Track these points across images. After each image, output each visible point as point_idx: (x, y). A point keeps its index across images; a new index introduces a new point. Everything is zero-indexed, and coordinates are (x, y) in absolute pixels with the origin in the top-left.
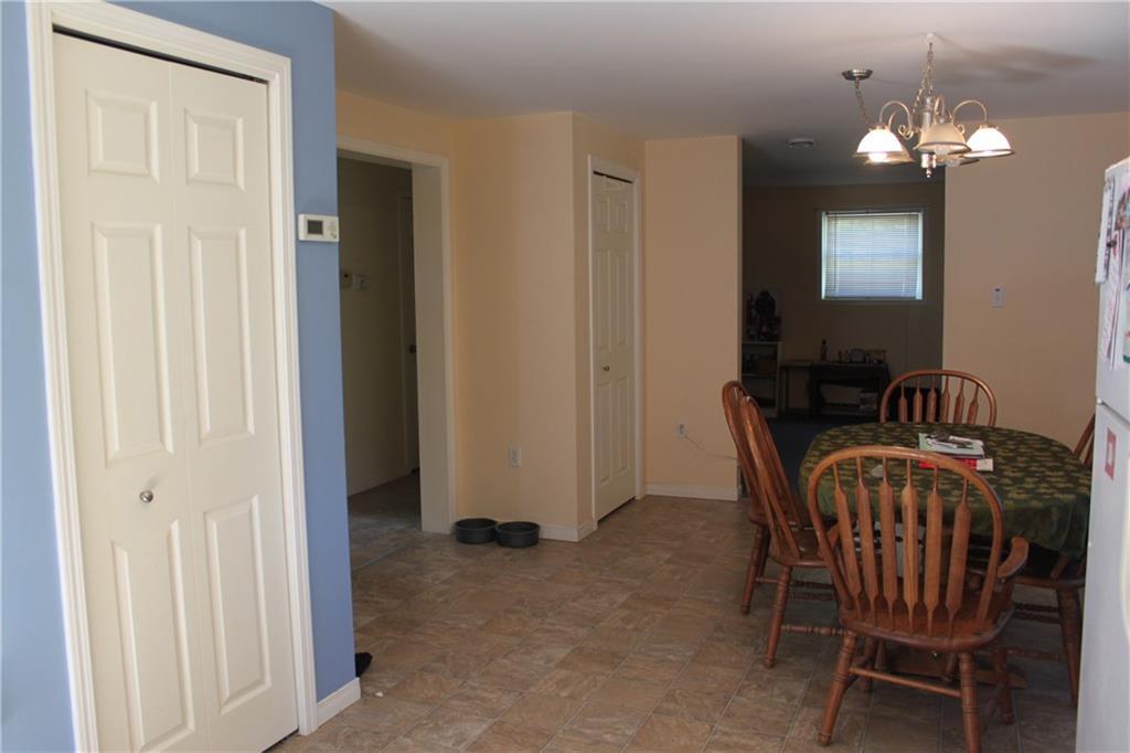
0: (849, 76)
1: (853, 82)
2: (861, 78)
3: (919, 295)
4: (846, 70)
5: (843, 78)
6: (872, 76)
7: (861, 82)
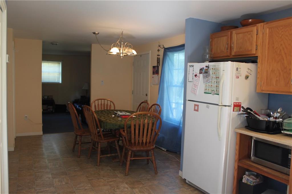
0: (94, 33)
1: (95, 35)
2: (97, 34)
3: (60, 82)
4: (94, 32)
5: (93, 34)
6: (99, 34)
7: (97, 35)
